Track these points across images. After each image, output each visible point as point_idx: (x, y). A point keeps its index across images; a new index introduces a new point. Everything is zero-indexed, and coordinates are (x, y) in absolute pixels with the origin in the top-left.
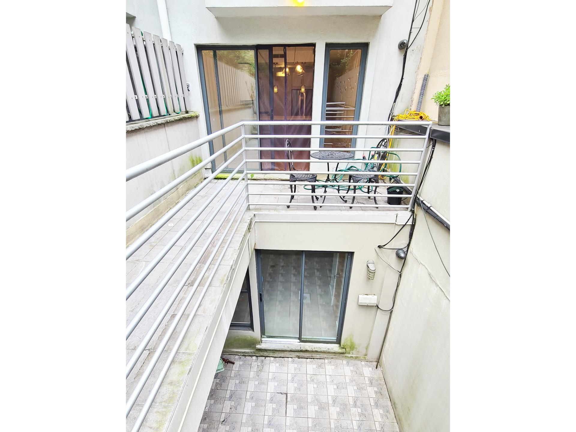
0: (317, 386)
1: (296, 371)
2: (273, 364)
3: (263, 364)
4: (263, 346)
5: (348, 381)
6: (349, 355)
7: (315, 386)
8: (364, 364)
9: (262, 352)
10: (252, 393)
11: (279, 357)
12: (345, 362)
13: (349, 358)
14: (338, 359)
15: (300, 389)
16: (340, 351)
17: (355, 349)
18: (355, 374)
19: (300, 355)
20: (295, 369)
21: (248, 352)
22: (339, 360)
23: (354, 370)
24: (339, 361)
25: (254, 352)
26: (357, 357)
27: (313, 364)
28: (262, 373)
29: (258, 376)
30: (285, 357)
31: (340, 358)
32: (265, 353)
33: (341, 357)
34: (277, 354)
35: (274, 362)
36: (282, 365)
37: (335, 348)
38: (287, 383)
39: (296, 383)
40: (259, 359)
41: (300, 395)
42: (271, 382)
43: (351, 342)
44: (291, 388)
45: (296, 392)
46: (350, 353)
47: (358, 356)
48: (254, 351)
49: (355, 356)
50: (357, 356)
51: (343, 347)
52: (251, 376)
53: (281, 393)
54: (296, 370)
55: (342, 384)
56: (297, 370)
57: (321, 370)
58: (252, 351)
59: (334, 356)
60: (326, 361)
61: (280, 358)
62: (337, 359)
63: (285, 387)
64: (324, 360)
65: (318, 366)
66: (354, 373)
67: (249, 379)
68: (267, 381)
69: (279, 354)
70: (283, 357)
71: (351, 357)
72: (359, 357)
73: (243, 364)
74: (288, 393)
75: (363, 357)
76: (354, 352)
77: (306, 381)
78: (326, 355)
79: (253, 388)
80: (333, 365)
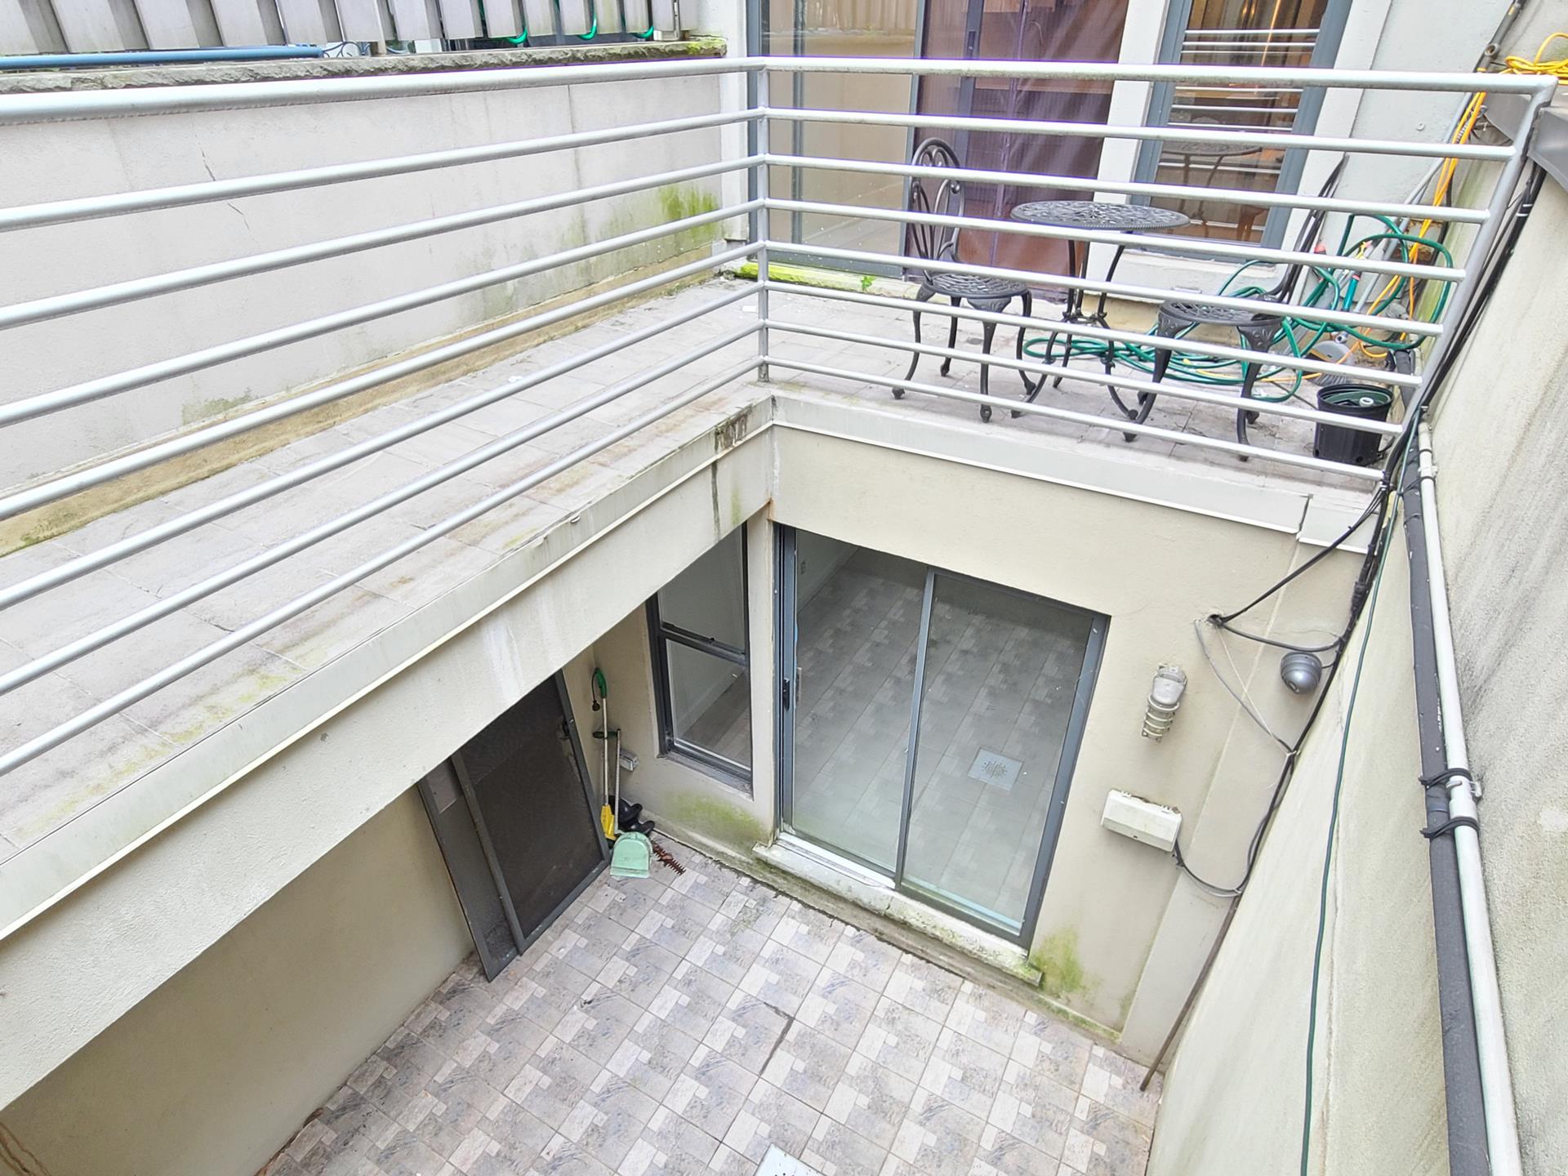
0: (898, 1044)
1: (854, 971)
2: (793, 921)
3: (762, 908)
4: (776, 855)
5: (1011, 1077)
6: (1056, 1004)
7: (893, 1040)
8: (1101, 1056)
9: (771, 872)
10: (696, 969)
11: (819, 911)
12: (1032, 1018)
13: (1053, 1011)
14: (1012, 999)
15: (838, 1024)
16: (1022, 972)
17: (1080, 991)
18: (1049, 1070)
19: (886, 931)
20: (853, 965)
21: (734, 858)
22: (1014, 1005)
23: (1052, 1057)
24: (1013, 1008)
25: (748, 863)
26: (1084, 1021)
27: (919, 975)
28: (748, 931)
29: (733, 934)
30: (837, 918)
31: (1019, 998)
32: (780, 881)
33: (1022, 997)
34: (815, 897)
35: (797, 917)
36: (817, 935)
37: (1009, 955)
38: (806, 991)
39: (834, 1002)
40: (755, 891)
41: (830, 1042)
42: (764, 966)
43: (1068, 959)
44: (812, 1012)
45: (821, 1027)
46: (1059, 997)
47: (1089, 1019)
48: (751, 862)
49: (1075, 1013)
50: (1083, 1016)
51: (1035, 964)
52: (713, 926)
53: (777, 1011)
54: (852, 968)
55: (985, 1077)
56: (858, 969)
57: (935, 1003)
58: (744, 858)
59: (1001, 981)
60: (968, 986)
61: (821, 915)
62: (1007, 996)
63: (796, 1001)
64: (961, 979)
65: (931, 991)
66: (1046, 1065)
67: (703, 931)
68: (751, 960)
69: (821, 902)
70: (831, 916)
71: (1060, 1011)
72: (1091, 1025)
73: (705, 884)
74: (797, 1017)
75: (1104, 1030)
76: (1075, 997)
77: (869, 1014)
78: (973, 968)
79: (703, 960)
80: (986, 1010)
